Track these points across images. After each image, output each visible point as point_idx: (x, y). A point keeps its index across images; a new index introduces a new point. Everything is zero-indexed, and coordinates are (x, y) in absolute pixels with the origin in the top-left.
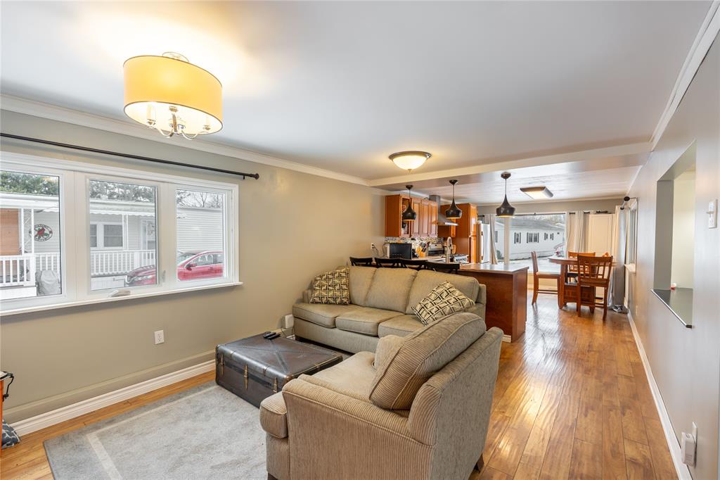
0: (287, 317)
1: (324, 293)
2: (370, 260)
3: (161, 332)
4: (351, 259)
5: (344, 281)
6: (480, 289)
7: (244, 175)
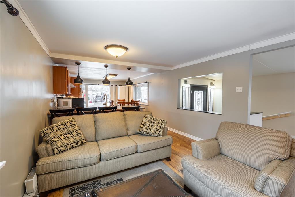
1: (66, 142)
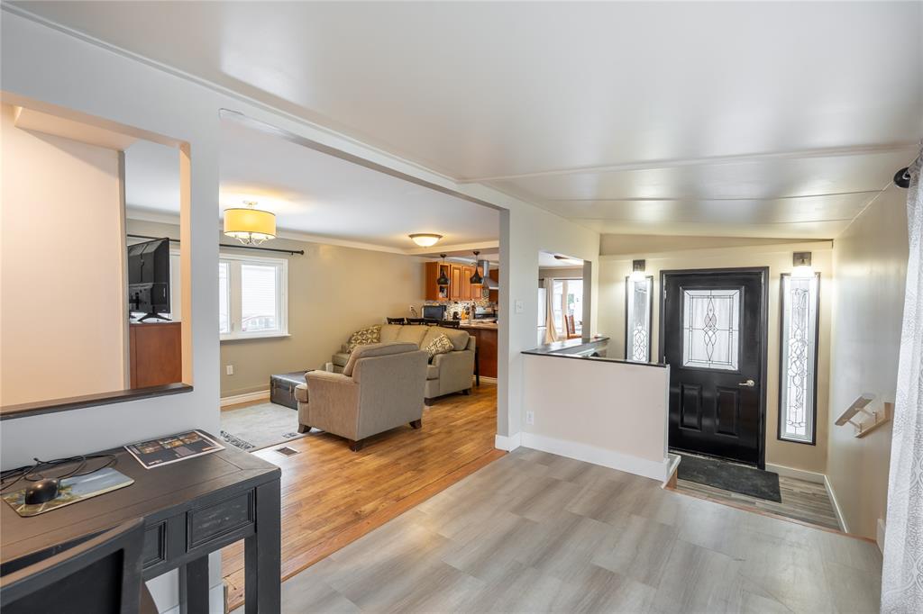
0: (327, 364)
2: (403, 320)
3: (231, 367)
4: (388, 319)
5: (375, 335)
6: (469, 339)
7: (292, 252)
